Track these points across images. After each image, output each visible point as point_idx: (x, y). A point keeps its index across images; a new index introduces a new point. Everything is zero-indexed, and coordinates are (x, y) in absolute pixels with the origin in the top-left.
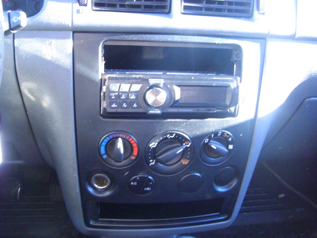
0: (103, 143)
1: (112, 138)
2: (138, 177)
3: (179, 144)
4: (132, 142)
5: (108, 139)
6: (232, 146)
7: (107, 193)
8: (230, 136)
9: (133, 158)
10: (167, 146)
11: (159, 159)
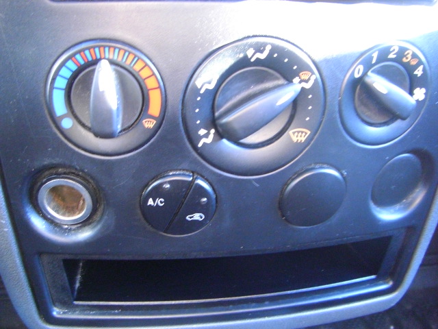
0: (58, 79)
1: (82, 62)
2: (166, 182)
3: (282, 81)
4: (145, 73)
5: (72, 66)
6: (423, 90)
7: (85, 235)
8: (420, 63)
9: (149, 124)
10: (249, 87)
11: (226, 124)
